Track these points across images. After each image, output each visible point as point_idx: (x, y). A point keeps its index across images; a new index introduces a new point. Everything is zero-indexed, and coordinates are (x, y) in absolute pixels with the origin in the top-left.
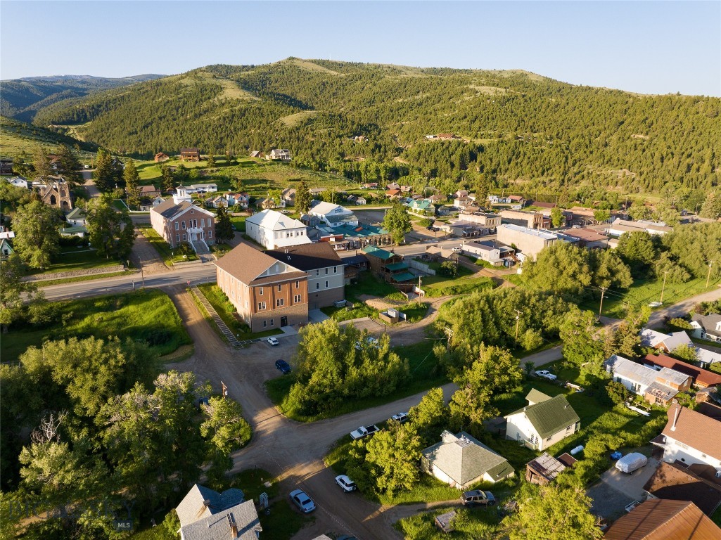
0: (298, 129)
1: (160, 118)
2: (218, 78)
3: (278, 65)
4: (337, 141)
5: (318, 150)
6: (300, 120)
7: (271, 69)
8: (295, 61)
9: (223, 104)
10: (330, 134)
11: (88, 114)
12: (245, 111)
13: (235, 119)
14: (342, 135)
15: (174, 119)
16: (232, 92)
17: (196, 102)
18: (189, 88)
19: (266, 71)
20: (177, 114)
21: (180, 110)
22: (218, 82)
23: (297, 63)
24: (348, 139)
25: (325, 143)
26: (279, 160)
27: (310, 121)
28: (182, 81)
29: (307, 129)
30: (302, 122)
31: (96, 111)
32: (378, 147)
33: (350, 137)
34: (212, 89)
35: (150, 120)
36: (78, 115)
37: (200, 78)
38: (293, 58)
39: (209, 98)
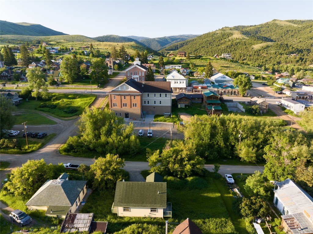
0: (260, 50)
1: (202, 47)
2: (232, 30)
3: (267, 24)
4: (279, 56)
5: (266, 60)
6: (262, 46)
7: (262, 26)
8: (276, 21)
9: (230, 41)
10: (276, 53)
11: (179, 47)
12: (238, 43)
13: (232, 47)
14: (283, 54)
15: (207, 48)
16: (237, 35)
17: (219, 40)
18: (218, 35)
19: (260, 27)
20: (209, 45)
21: (211, 44)
22: (231, 32)
23: (277, 22)
24: (286, 55)
25: (272, 57)
26: (224, 58)
27: (268, 47)
28: (216, 32)
29: (264, 51)
30: (263, 47)
31: (182, 45)
32: (302, 59)
33: (287, 55)
34: (228, 35)
35: (198, 48)
36: (175, 47)
37: (224, 30)
38: (275, 20)
39: (225, 38)
